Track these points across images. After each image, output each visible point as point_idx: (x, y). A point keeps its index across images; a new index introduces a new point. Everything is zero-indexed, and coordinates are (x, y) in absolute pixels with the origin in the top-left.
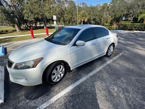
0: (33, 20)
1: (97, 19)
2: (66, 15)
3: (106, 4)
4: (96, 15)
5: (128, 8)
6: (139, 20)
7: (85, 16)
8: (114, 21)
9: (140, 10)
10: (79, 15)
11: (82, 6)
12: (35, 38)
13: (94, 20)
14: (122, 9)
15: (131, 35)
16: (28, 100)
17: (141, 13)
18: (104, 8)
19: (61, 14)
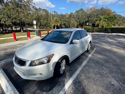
0: (11, 24)
1: (67, 24)
2: (43, 21)
3: (72, 13)
4: (66, 21)
5: (88, 16)
6: (96, 25)
7: (58, 21)
8: (79, 26)
9: (96, 18)
10: (53, 21)
11: (53, 14)
12: (17, 40)
13: (64, 24)
14: (84, 17)
15: (95, 35)
16: (45, 92)
17: (96, 20)
18: (71, 16)
19: (38, 19)
